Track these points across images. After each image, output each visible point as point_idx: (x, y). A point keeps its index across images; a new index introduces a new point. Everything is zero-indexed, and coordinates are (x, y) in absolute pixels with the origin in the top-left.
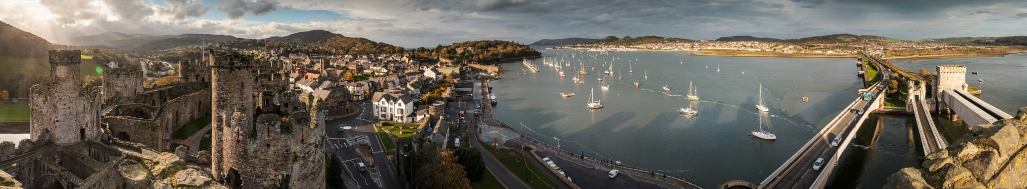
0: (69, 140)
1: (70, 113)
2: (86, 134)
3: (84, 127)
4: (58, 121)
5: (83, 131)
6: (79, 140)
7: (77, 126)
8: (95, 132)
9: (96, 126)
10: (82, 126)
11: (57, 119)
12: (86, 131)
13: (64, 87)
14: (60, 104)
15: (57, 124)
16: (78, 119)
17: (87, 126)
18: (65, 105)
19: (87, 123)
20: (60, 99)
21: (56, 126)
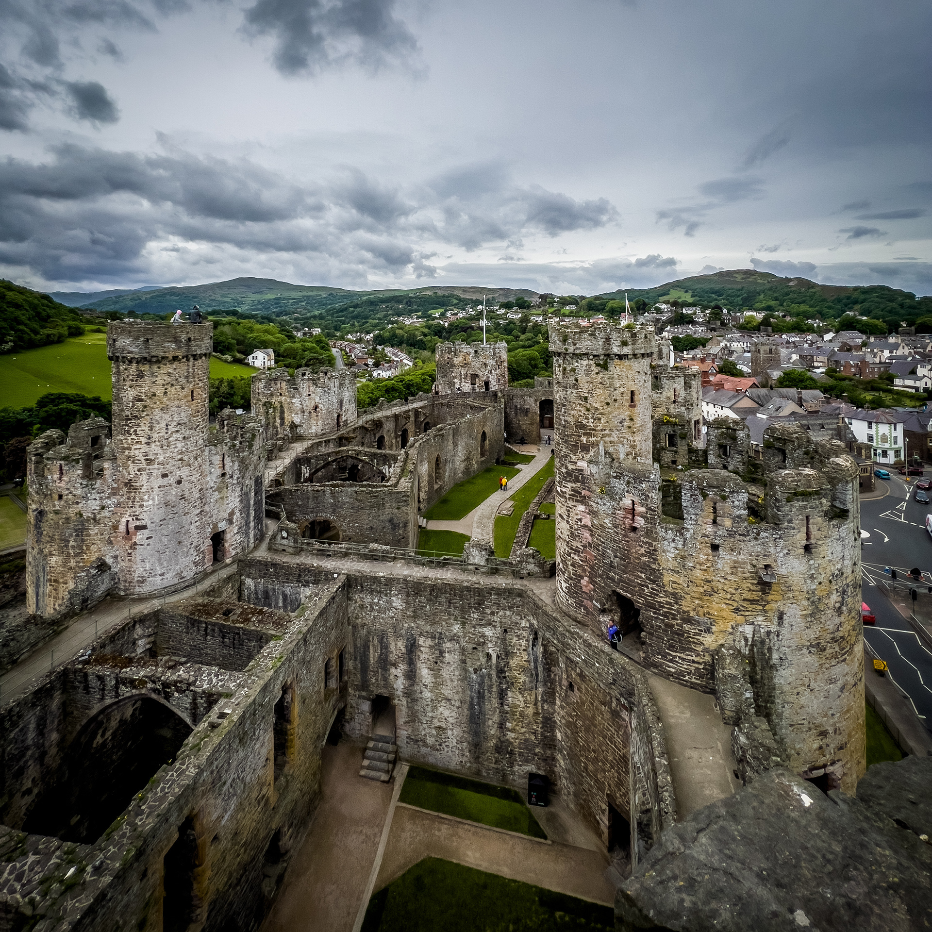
0: (180, 575)
1: (183, 497)
2: (227, 545)
3: (222, 526)
4: (144, 527)
5: (218, 539)
6: (208, 565)
7: (202, 528)
8: (251, 536)
9: (255, 517)
10: (215, 526)
11: (138, 523)
12: (228, 536)
13: (163, 425)
14: (150, 475)
15: (140, 537)
16: (207, 508)
17: (230, 522)
18: (164, 476)
19: (232, 514)
20: (149, 461)
21: (135, 544)
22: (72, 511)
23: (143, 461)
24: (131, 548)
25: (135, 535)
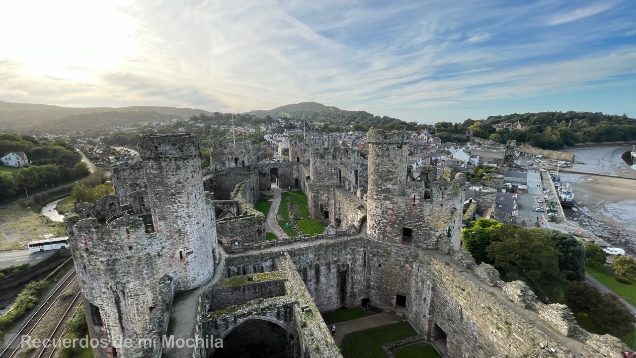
13: (194, 195)
14: (191, 224)
18: (198, 223)
20: (190, 217)
21: (188, 262)
22: (142, 254)
23: (186, 217)
24: (185, 265)
25: (187, 257)
